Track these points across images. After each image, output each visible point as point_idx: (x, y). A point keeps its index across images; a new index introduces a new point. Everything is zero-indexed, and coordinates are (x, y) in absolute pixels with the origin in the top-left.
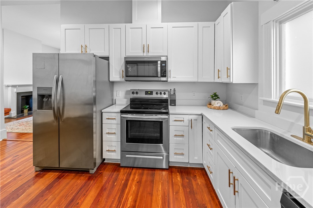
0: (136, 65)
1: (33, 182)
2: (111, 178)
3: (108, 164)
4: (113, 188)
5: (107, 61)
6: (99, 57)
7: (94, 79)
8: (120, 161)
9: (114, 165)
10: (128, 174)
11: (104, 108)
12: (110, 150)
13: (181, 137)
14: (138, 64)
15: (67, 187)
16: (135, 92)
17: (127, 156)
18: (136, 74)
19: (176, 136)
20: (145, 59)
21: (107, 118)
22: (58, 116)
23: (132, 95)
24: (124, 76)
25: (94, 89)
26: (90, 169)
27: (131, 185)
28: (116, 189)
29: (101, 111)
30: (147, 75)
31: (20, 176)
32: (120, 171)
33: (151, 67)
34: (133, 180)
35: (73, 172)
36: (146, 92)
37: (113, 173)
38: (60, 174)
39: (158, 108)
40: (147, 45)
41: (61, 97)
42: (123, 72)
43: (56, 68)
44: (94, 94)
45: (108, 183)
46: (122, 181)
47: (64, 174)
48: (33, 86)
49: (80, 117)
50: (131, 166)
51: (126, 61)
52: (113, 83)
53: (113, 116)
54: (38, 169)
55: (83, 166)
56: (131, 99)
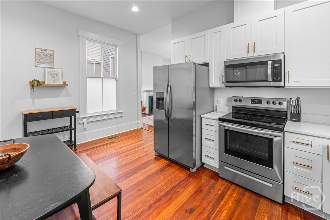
0: (245, 68)
1: (153, 161)
2: (208, 183)
3: (207, 169)
4: (209, 193)
5: (207, 68)
6: (199, 65)
7: (193, 85)
8: (218, 170)
9: (212, 172)
10: (226, 187)
11: (204, 113)
12: (208, 156)
13: (306, 168)
14: (247, 67)
15: (173, 175)
16: (238, 100)
17: (226, 168)
18: (244, 79)
19: (296, 163)
20: (250, 60)
21: (206, 123)
22: (168, 116)
23: (235, 102)
24: (224, 81)
25: (194, 95)
26: (191, 168)
27: (228, 200)
28: (212, 196)
29: (201, 116)
30: (254, 80)
31: (147, 155)
32: (218, 181)
33: (260, 69)
34: (231, 195)
35: (177, 164)
36: (252, 100)
37: (210, 180)
38: (169, 163)
39: (268, 121)
40: (253, 43)
41: (170, 101)
42: (223, 77)
43: (167, 77)
44: (194, 100)
45: (205, 187)
46: (219, 191)
47: (172, 164)
48: (154, 91)
49: (183, 119)
50: (230, 180)
51: (226, 65)
52: (213, 89)
53: (212, 122)
54: (157, 154)
55: (184, 162)
56: (233, 107)
